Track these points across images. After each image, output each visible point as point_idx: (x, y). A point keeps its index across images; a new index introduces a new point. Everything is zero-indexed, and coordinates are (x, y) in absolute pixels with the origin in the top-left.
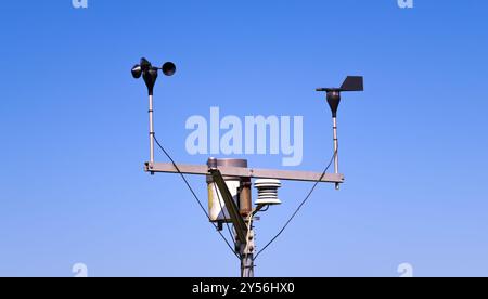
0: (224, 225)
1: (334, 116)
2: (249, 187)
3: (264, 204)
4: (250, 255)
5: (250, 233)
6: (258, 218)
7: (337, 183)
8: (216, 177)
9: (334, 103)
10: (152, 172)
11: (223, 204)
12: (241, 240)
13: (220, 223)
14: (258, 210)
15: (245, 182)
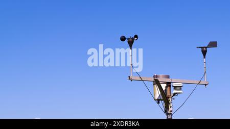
0: (160, 101)
1: (205, 58)
2: (170, 86)
3: (176, 93)
4: (171, 114)
5: (171, 105)
6: (174, 99)
7: (206, 85)
8: (157, 82)
9: (204, 53)
10: (131, 80)
11: (160, 93)
12: (167, 108)
13: (158, 101)
14: (174, 95)
15: (169, 84)
